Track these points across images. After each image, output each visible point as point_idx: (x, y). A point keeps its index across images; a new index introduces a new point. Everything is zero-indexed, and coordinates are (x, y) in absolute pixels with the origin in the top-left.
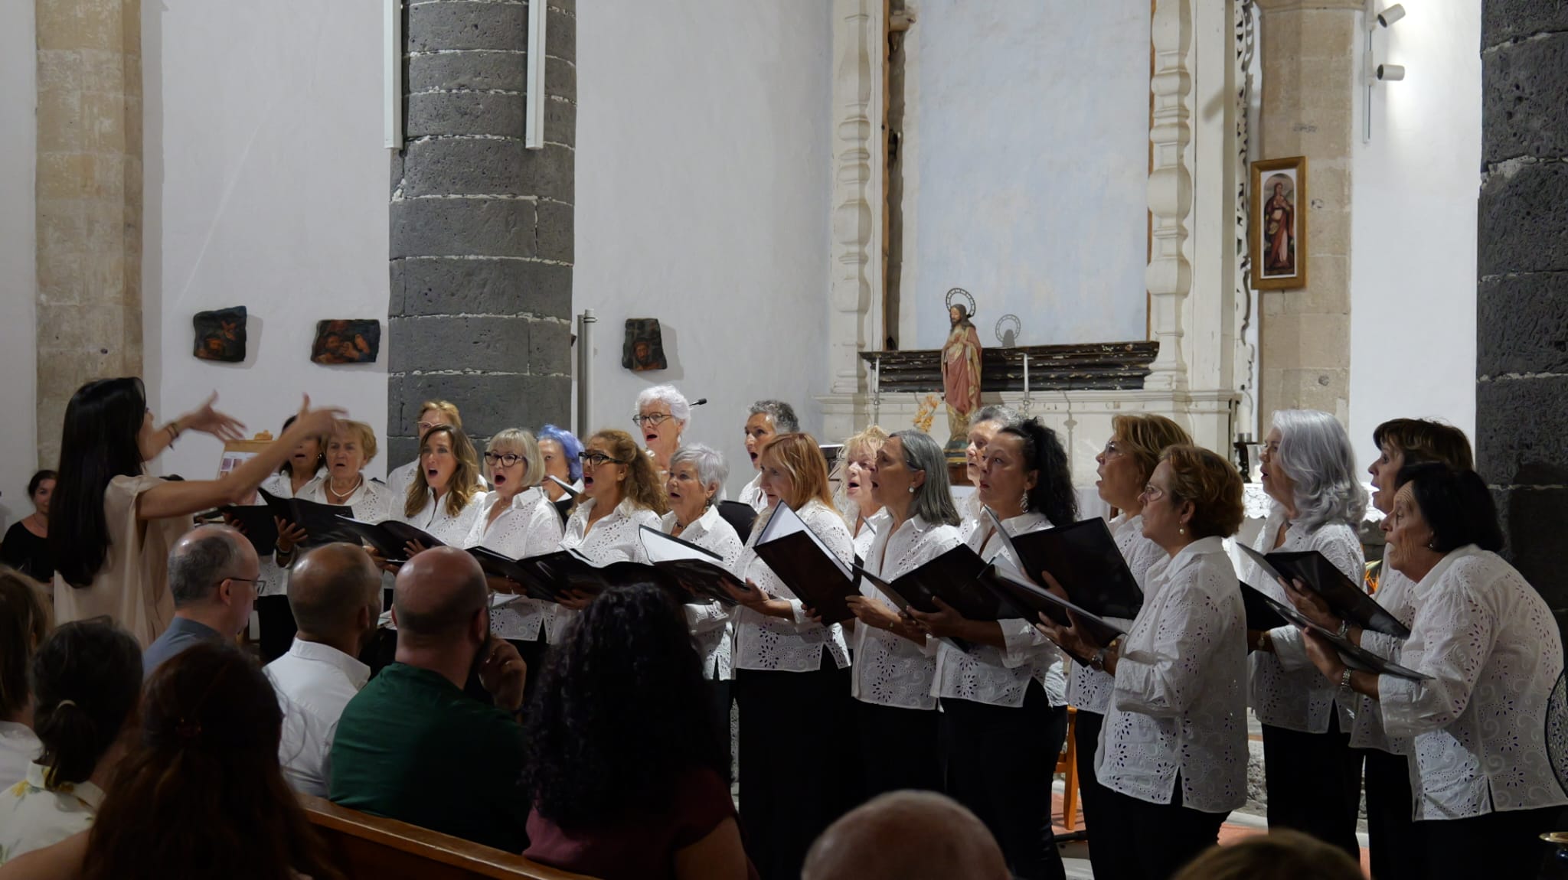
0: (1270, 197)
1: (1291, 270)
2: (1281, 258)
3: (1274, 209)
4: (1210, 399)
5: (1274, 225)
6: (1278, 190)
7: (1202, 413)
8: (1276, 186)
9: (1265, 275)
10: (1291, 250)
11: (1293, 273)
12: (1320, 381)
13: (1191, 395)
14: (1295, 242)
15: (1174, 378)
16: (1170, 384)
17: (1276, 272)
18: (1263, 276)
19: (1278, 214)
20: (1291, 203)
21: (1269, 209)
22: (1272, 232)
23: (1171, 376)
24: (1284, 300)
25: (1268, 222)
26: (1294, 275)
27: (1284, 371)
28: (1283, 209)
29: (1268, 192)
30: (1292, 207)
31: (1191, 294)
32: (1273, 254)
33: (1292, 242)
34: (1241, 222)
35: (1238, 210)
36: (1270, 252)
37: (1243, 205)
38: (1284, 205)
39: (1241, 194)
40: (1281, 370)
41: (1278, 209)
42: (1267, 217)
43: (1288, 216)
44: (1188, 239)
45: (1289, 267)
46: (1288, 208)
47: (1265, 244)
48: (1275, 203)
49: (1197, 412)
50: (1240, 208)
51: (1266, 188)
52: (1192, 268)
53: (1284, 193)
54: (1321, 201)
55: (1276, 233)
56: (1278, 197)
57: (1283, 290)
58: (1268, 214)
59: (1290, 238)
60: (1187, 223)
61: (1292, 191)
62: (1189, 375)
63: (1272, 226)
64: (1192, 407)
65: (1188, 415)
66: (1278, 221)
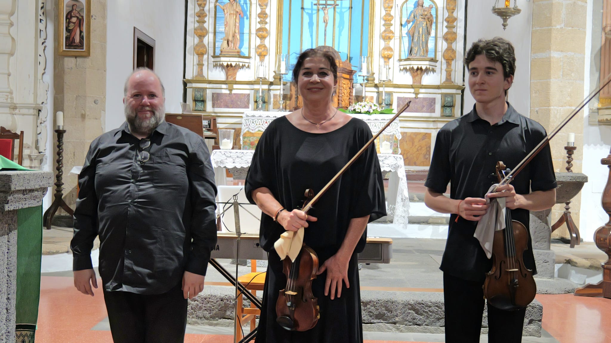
0: (70, 10)
1: (82, 47)
2: (75, 41)
3: (71, 17)
4: (29, 108)
5: (72, 25)
6: (74, 7)
7: (23, 115)
8: (73, 6)
9: (66, 48)
10: (82, 38)
11: (83, 49)
12: (95, 102)
13: (17, 105)
14: (84, 34)
15: (9, 96)
16: (7, 99)
17: (72, 47)
18: (64, 49)
19: (74, 20)
20: (82, 15)
21: (69, 17)
22: (71, 28)
23: (7, 96)
24: (77, 61)
25: (69, 23)
26: (84, 50)
27: (76, 96)
28: (78, 17)
29: (68, 8)
30: (82, 17)
31: (15, 54)
32: (71, 39)
33: (82, 34)
34: (42, 22)
35: (40, 15)
36: (69, 38)
37: (43, 13)
38: (78, 15)
39: (42, 8)
40: (75, 96)
41: (74, 17)
42: (68, 20)
43: (80, 22)
44: (13, 27)
45: (81, 45)
46: (80, 17)
47: (66, 34)
48: (72, 14)
49: (20, 114)
50: (42, 15)
51: (67, 6)
52: (16, 41)
53: (78, 9)
54: (95, 16)
55: (73, 28)
56: (74, 11)
57: (76, 57)
58: (68, 18)
59: (81, 32)
60: (13, 19)
61: (83, 9)
62: (14, 95)
63: (70, 25)
64: (17, 111)
65: (15, 115)
66: (74, 23)
